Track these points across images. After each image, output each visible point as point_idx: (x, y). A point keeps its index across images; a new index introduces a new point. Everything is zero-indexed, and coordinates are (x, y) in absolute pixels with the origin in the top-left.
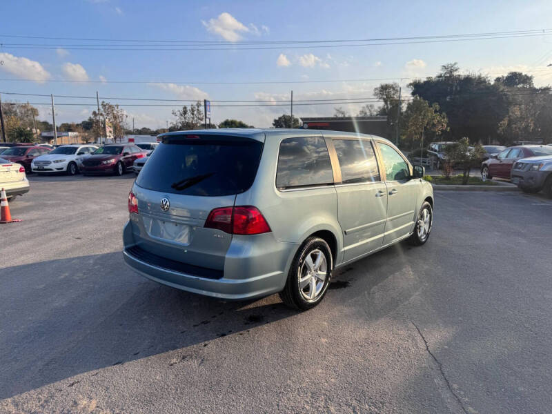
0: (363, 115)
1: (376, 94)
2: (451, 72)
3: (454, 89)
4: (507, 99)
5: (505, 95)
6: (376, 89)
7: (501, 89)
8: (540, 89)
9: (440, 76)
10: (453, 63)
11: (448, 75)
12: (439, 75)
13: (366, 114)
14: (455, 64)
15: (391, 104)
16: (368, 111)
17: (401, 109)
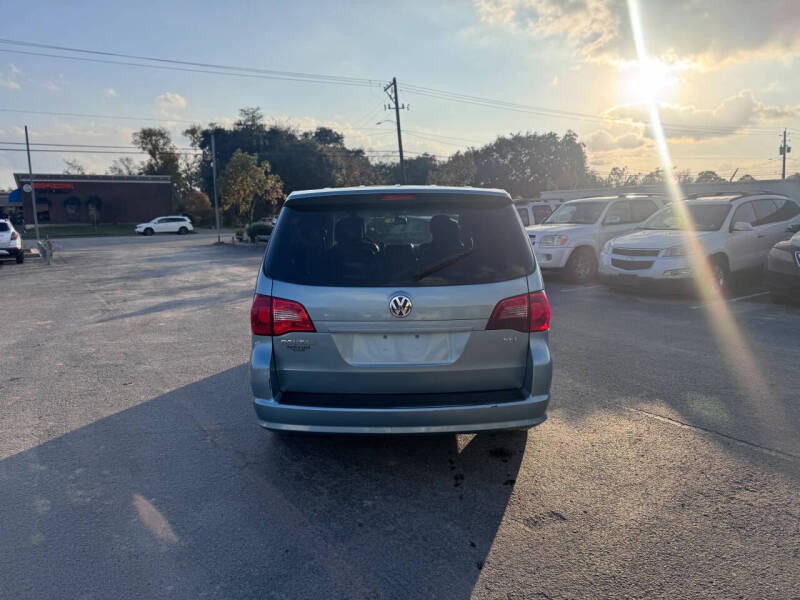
0: (116, 173)
1: (135, 142)
2: (253, 120)
3: (262, 143)
4: (327, 160)
5: (325, 156)
6: (135, 134)
7: (319, 149)
8: (353, 152)
9: (239, 124)
10: (255, 107)
11: (250, 123)
12: (237, 122)
13: (120, 171)
14: (258, 109)
15: (161, 158)
16: (123, 168)
17: (177, 167)
